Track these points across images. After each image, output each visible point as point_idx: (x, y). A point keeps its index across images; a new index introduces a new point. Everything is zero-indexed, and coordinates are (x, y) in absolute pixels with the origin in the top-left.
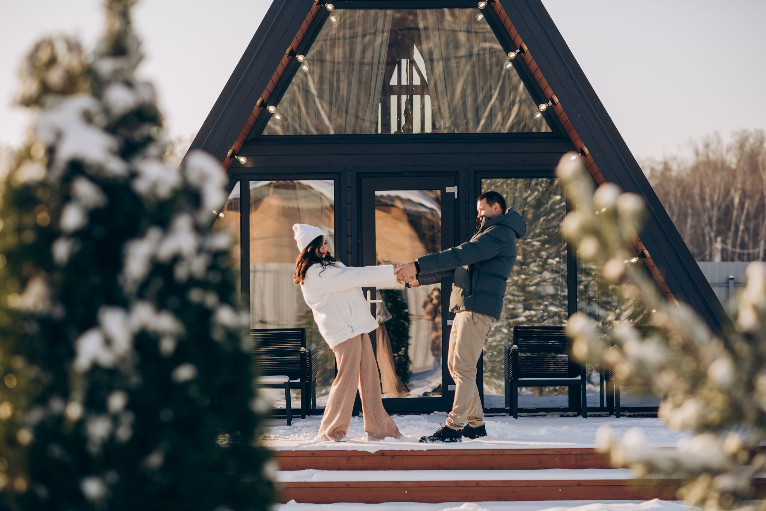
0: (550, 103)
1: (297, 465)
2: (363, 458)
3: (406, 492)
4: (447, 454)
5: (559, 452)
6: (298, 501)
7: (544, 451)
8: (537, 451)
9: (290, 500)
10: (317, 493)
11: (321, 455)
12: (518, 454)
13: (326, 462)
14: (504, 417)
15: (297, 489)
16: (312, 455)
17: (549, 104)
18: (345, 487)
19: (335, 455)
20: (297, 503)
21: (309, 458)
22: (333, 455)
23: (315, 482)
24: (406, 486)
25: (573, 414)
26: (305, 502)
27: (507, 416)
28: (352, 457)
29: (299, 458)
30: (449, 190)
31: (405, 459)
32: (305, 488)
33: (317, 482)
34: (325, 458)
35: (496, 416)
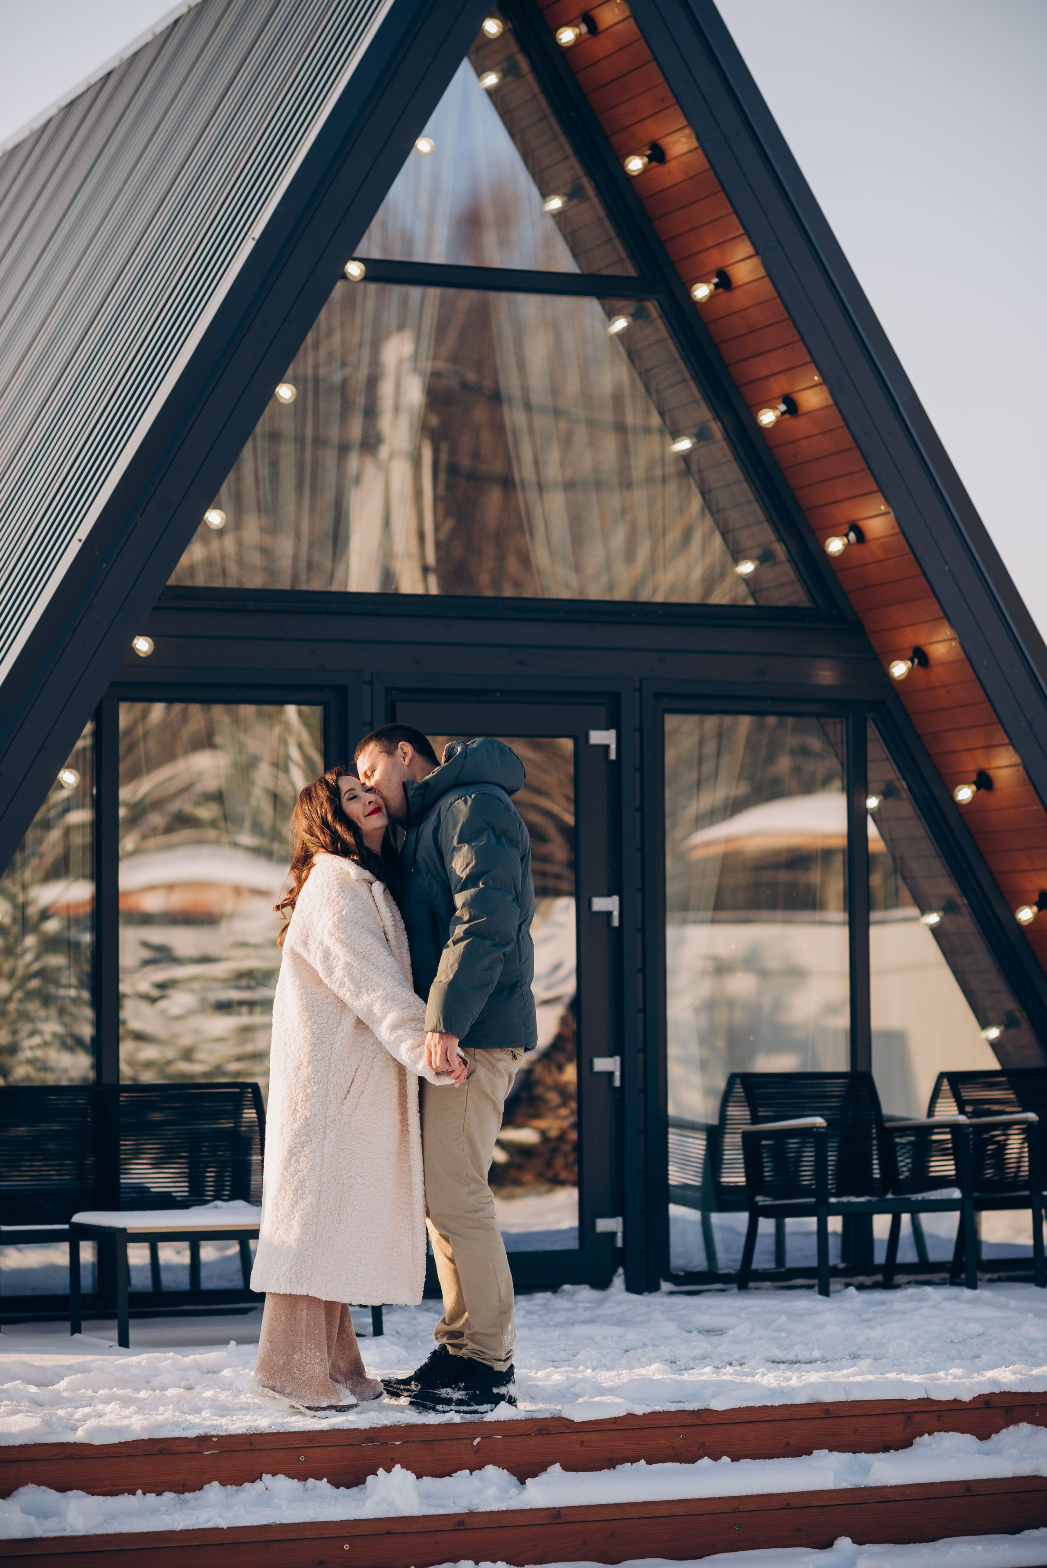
1: (788, 1444)
2: (941, 1416)
13: (856, 1431)
17: (850, 538)
18: (961, 1495)
19: (878, 1411)
20: (856, 1546)
22: (873, 1413)
23: (891, 1487)
28: (916, 1416)
29: (793, 1423)
30: (597, 737)
31: (1037, 1414)
32: (867, 1503)
33: (896, 1486)
34: (854, 1420)
35: (706, 1293)
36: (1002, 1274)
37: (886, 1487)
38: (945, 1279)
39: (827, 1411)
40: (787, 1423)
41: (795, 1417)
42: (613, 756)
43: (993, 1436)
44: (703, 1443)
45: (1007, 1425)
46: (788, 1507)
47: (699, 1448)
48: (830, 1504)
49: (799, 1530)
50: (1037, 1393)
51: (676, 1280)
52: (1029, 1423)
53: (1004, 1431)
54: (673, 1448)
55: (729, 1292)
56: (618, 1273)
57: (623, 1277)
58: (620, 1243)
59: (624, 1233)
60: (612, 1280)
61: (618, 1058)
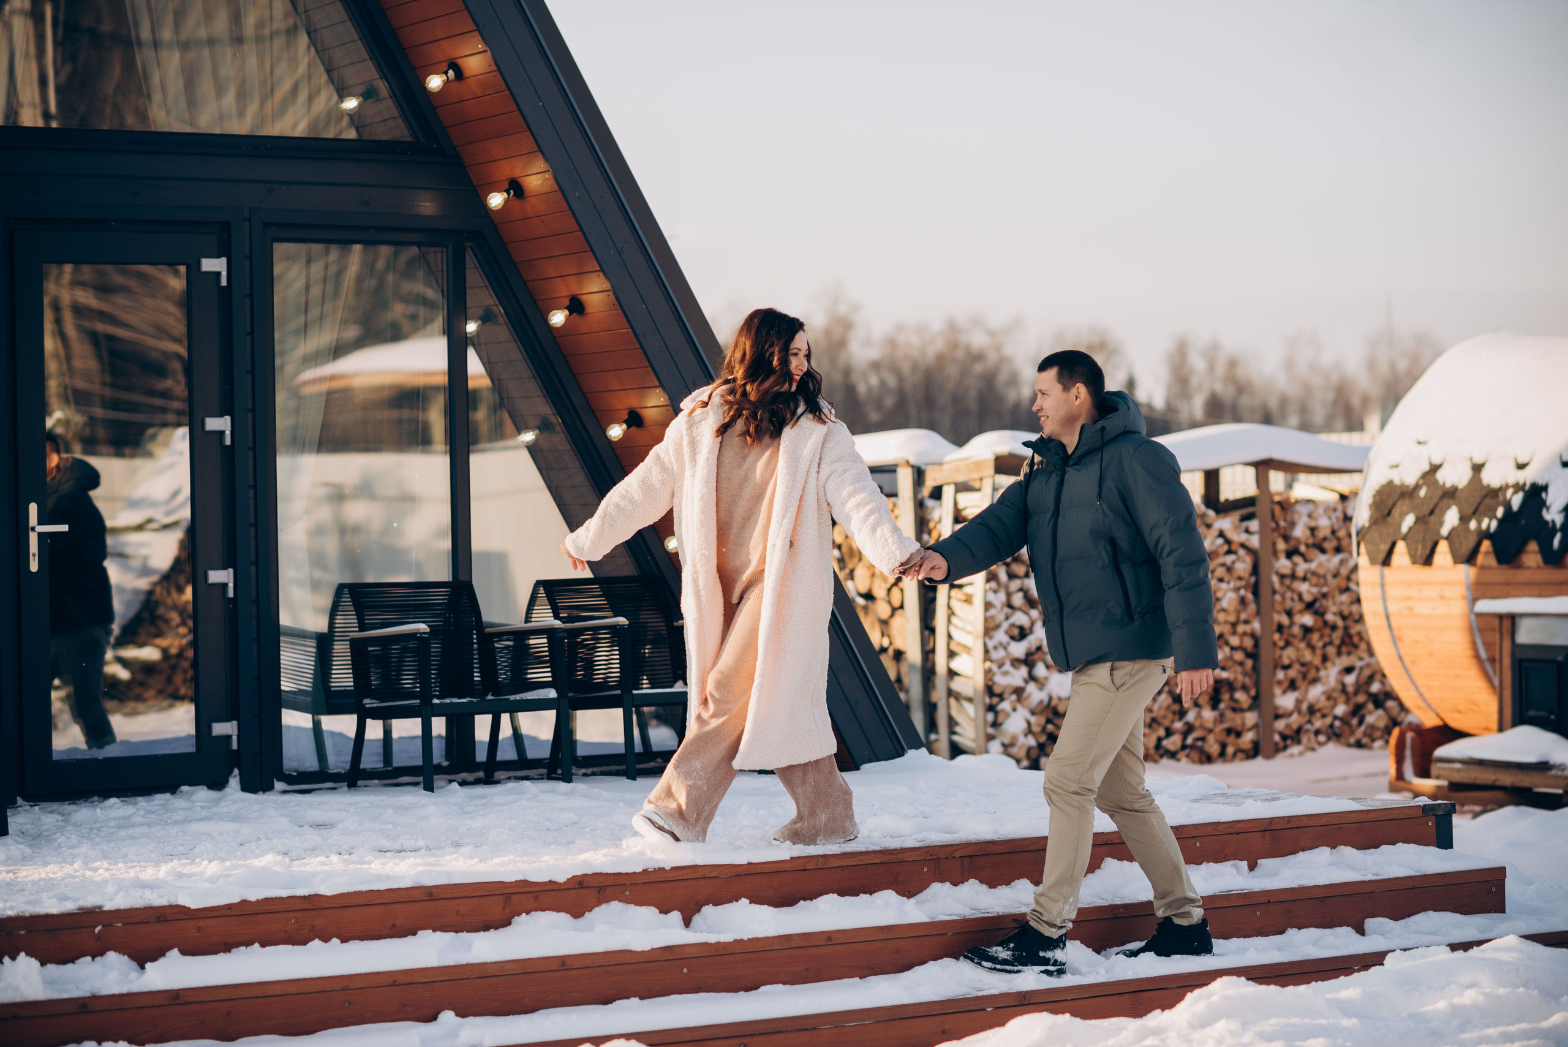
0: (451, 73)
2: (537, 897)
3: (685, 971)
5: (931, 855)
6: (461, 1014)
7: (904, 853)
8: (890, 854)
10: (496, 990)
11: (449, 896)
12: (854, 864)
13: (458, 912)
15: (452, 982)
16: (427, 898)
17: (448, 75)
18: (557, 969)
19: (478, 893)
20: (459, 1019)
21: (423, 904)
22: (474, 895)
23: (491, 963)
24: (685, 956)
28: (514, 897)
29: (399, 906)
30: (209, 265)
31: (628, 893)
32: (469, 978)
33: (496, 963)
34: (456, 902)
35: (317, 792)
36: (596, 769)
37: (486, 963)
38: (542, 775)
39: (431, 894)
40: (393, 906)
41: (401, 900)
42: (224, 282)
43: (587, 914)
44: (314, 926)
45: (599, 903)
46: (394, 984)
47: (310, 931)
48: (434, 980)
49: (406, 1005)
50: (627, 874)
51: (289, 779)
52: (620, 901)
53: (596, 909)
54: (286, 931)
55: (339, 790)
56: (233, 775)
57: (238, 778)
58: (235, 746)
59: (239, 737)
60: (227, 781)
61: (231, 571)
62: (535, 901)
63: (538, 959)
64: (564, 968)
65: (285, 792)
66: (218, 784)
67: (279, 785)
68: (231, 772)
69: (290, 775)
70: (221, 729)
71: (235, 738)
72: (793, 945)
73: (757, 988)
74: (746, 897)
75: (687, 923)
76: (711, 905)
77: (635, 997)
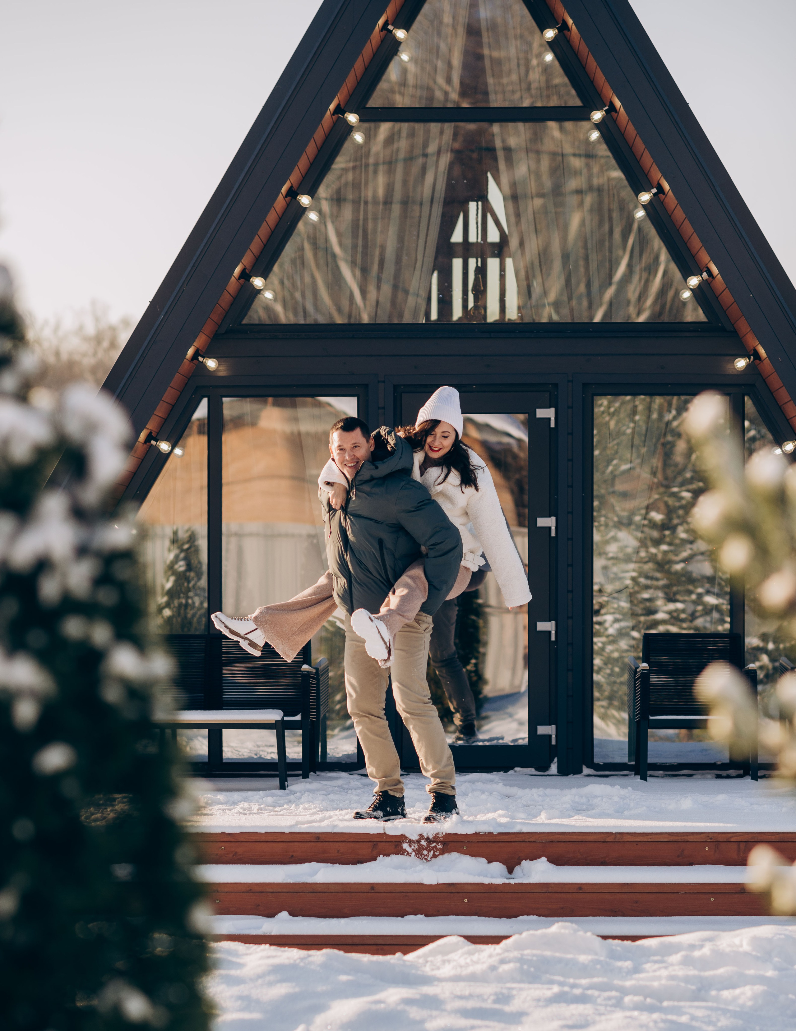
0: (705, 275)
1: (292, 856)
3: (466, 900)
4: (532, 840)
5: (711, 839)
6: (293, 914)
7: (688, 836)
8: (675, 836)
9: (280, 912)
10: (324, 901)
11: (331, 840)
12: (646, 840)
13: (338, 851)
14: (626, 777)
15: (292, 893)
16: (315, 840)
17: (703, 276)
19: (352, 840)
21: (313, 844)
24: (466, 891)
25: (737, 774)
26: (303, 916)
27: (631, 775)
28: (380, 844)
29: (296, 844)
30: (541, 413)
31: (465, 848)
33: (323, 884)
34: (337, 844)
35: (612, 777)
37: (316, 884)
39: (318, 838)
40: (292, 844)
41: (297, 840)
42: (553, 425)
44: (236, 852)
46: (250, 891)
47: (233, 856)
48: (278, 891)
49: (259, 905)
51: (597, 767)
52: (458, 852)
54: (217, 854)
55: (629, 776)
56: (554, 762)
57: (556, 764)
58: (553, 742)
59: (556, 736)
60: (550, 766)
61: (553, 622)
62: (395, 848)
63: (355, 884)
64: (373, 891)
65: (589, 776)
66: (543, 768)
67: (586, 771)
68: (551, 761)
69: (598, 764)
70: (542, 730)
71: (554, 737)
72: (550, 890)
73: (516, 916)
74: (546, 857)
75: (510, 871)
76: (528, 860)
77: (422, 914)
